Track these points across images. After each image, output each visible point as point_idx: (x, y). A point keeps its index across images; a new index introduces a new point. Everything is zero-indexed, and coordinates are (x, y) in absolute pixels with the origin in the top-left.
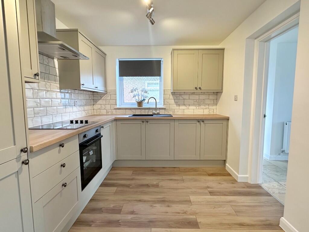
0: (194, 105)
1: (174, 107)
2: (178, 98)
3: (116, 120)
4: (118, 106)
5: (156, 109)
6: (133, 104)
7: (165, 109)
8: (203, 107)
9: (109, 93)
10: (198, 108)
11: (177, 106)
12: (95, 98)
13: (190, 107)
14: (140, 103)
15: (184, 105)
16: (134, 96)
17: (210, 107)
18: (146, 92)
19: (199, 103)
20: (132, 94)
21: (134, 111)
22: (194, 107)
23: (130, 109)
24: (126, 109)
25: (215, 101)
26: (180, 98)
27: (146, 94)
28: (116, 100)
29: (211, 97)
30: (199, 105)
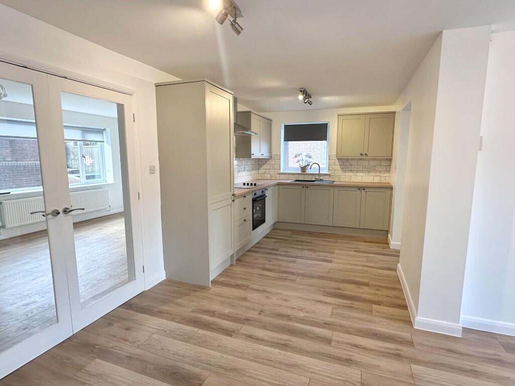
0: (362, 171)
1: (340, 172)
2: (345, 164)
3: (279, 184)
4: (282, 171)
5: (319, 175)
6: (297, 169)
7: (329, 175)
8: (373, 174)
9: (274, 158)
10: (367, 175)
11: (343, 172)
12: (260, 163)
13: (358, 174)
14: (304, 169)
15: (351, 171)
16: (298, 161)
17: (382, 175)
18: (310, 157)
19: (368, 170)
20: (296, 159)
21: (297, 176)
22: (363, 174)
23: (293, 174)
24: (289, 174)
25: (388, 167)
26: (347, 164)
27: (310, 160)
28: (280, 165)
29: (383, 163)
30: (369, 172)
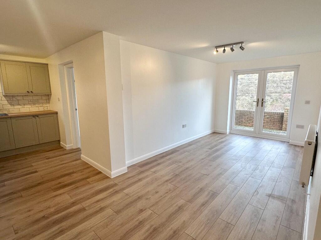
0: (29, 104)
1: (9, 106)
2: (12, 99)
8: (38, 105)
10: (33, 106)
11: (12, 106)
13: (25, 106)
15: (19, 104)
17: (44, 105)
19: (34, 103)
22: (30, 106)
25: (48, 100)
26: (14, 99)
29: (44, 98)
